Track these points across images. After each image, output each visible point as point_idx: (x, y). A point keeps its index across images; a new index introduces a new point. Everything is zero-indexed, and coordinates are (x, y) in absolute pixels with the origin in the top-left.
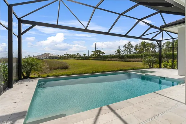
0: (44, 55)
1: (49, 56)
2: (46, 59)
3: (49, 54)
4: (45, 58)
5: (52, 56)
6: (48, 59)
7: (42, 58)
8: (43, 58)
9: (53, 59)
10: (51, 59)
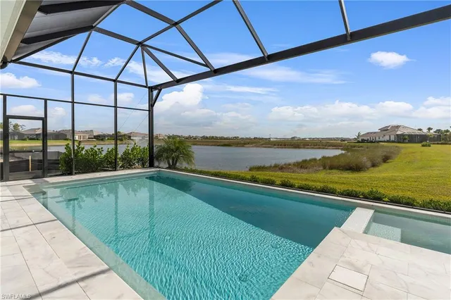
0: (384, 130)
1: (399, 133)
2: (388, 141)
3: (398, 127)
4: (387, 138)
5: (406, 132)
6: (393, 142)
7: (377, 139)
8: (381, 139)
9: (410, 142)
10: (403, 142)
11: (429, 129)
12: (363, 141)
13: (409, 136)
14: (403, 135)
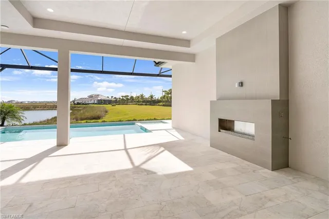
0: (91, 97)
3: (98, 95)
4: (92, 102)
5: (103, 98)
6: (96, 104)
8: (89, 102)
9: (104, 104)
10: (101, 104)
11: (112, 97)
12: (78, 104)
13: (104, 100)
14: (101, 100)
